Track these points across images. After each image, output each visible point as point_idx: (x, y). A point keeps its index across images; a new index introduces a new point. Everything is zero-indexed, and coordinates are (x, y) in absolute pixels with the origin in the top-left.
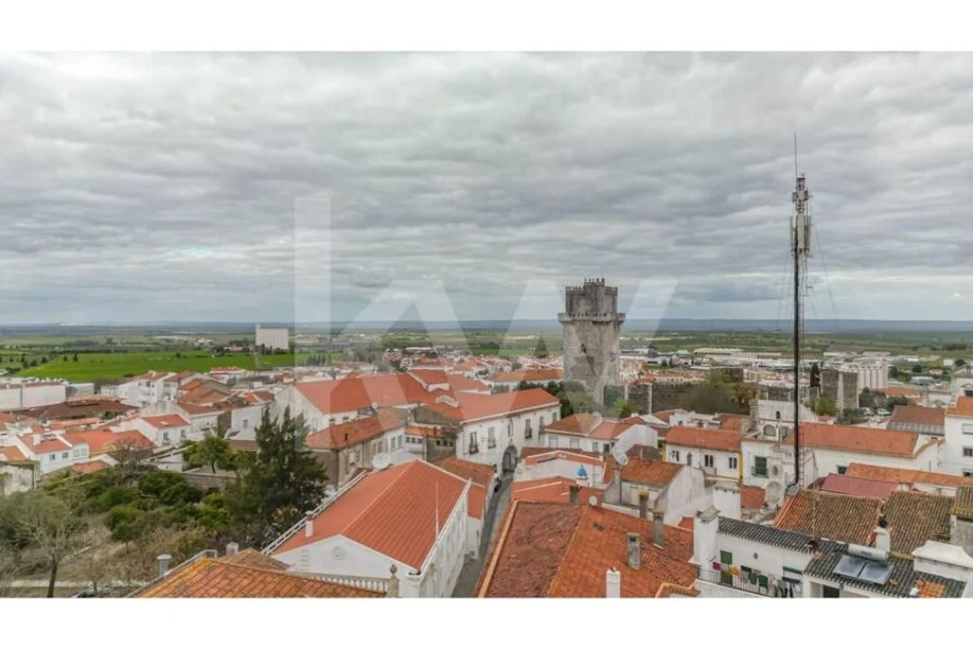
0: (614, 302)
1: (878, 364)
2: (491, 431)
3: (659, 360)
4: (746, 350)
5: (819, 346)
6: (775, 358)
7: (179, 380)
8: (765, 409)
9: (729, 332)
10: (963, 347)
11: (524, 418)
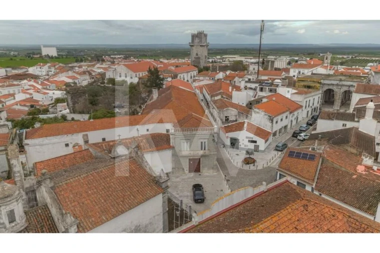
0: (206, 39)
1: (284, 60)
2: (184, 76)
3: (210, 60)
4: (241, 56)
5: (266, 54)
6: (251, 59)
7: (54, 66)
8: (251, 68)
9: (235, 49)
10: (313, 54)
11: (190, 73)
